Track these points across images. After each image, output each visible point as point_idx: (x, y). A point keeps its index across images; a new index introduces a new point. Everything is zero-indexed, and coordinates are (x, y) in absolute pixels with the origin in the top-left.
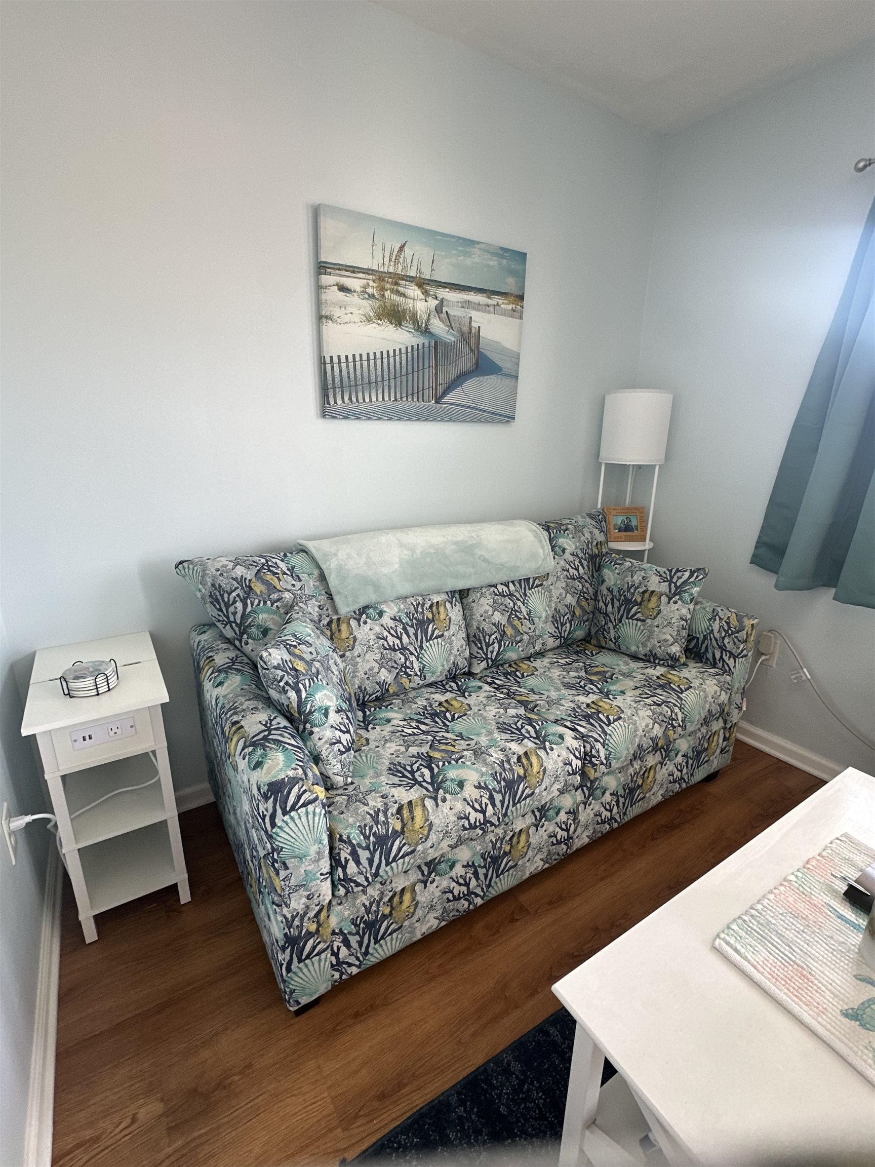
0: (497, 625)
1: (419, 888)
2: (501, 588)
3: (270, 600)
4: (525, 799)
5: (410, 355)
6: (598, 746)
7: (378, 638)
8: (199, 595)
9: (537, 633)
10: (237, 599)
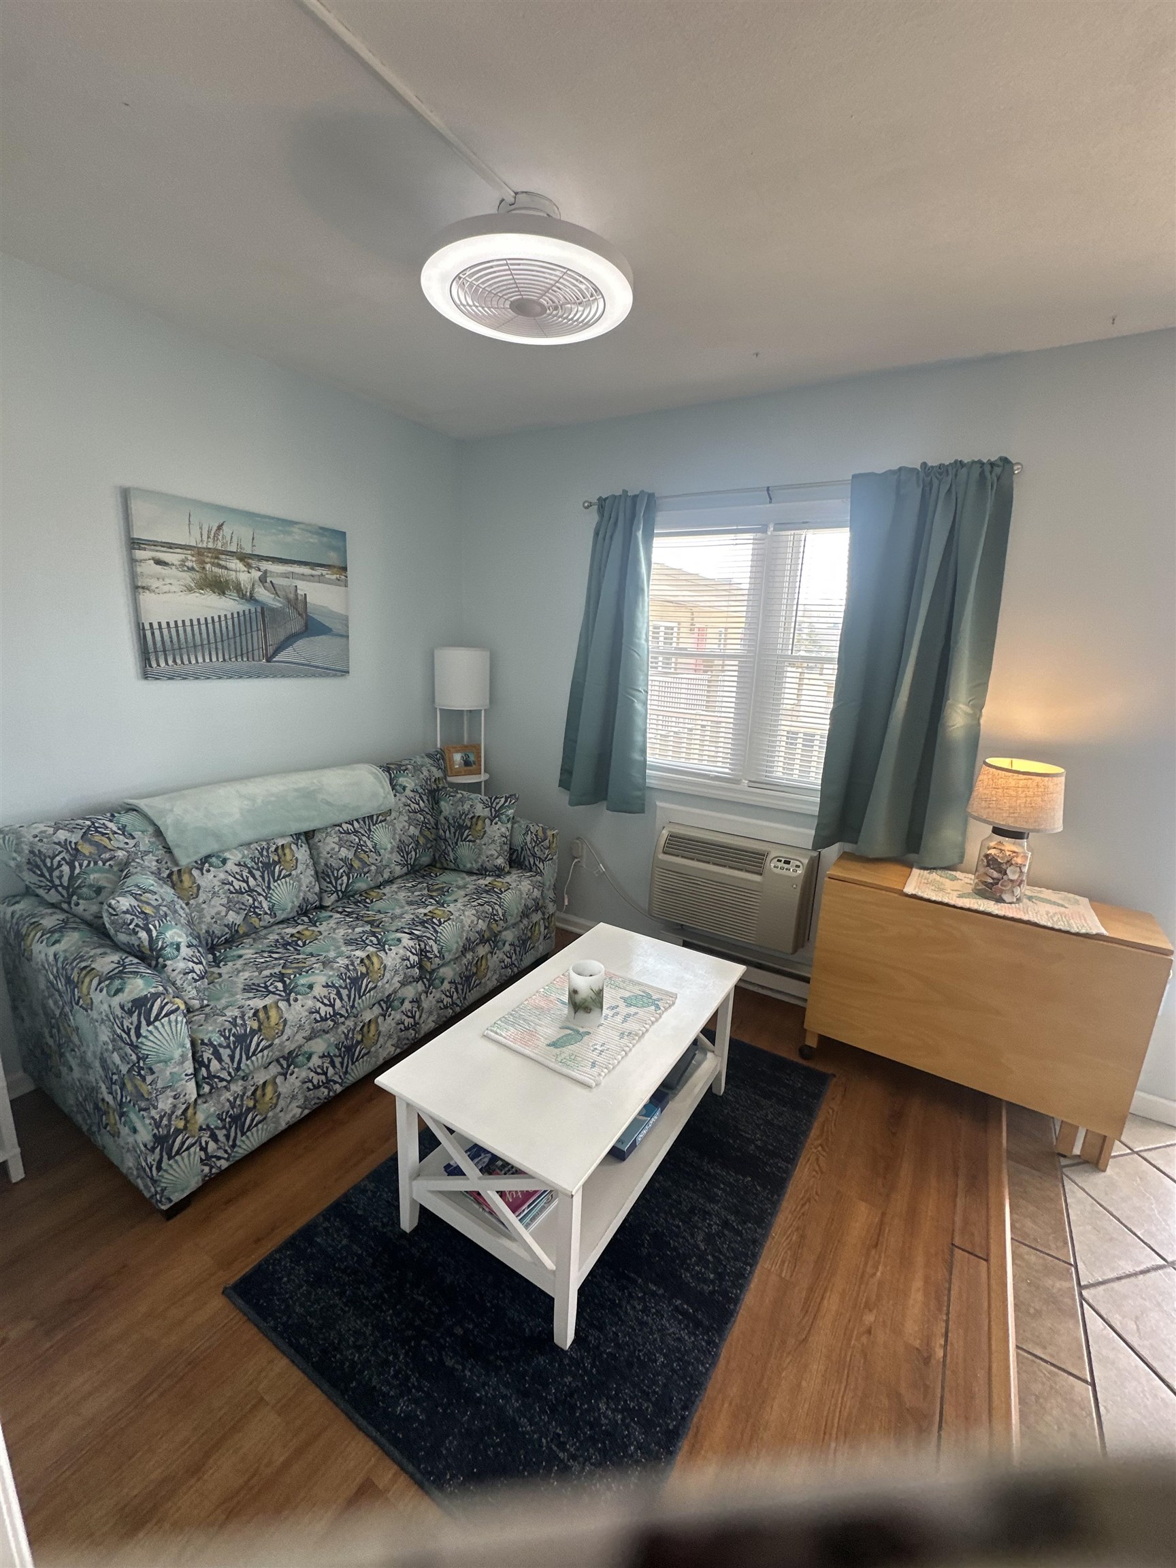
0: (344, 860)
1: (279, 1080)
2: (345, 826)
3: (101, 859)
4: (369, 991)
5: (236, 620)
6: (431, 942)
7: (223, 883)
8: (12, 864)
9: (384, 863)
10: (63, 862)
